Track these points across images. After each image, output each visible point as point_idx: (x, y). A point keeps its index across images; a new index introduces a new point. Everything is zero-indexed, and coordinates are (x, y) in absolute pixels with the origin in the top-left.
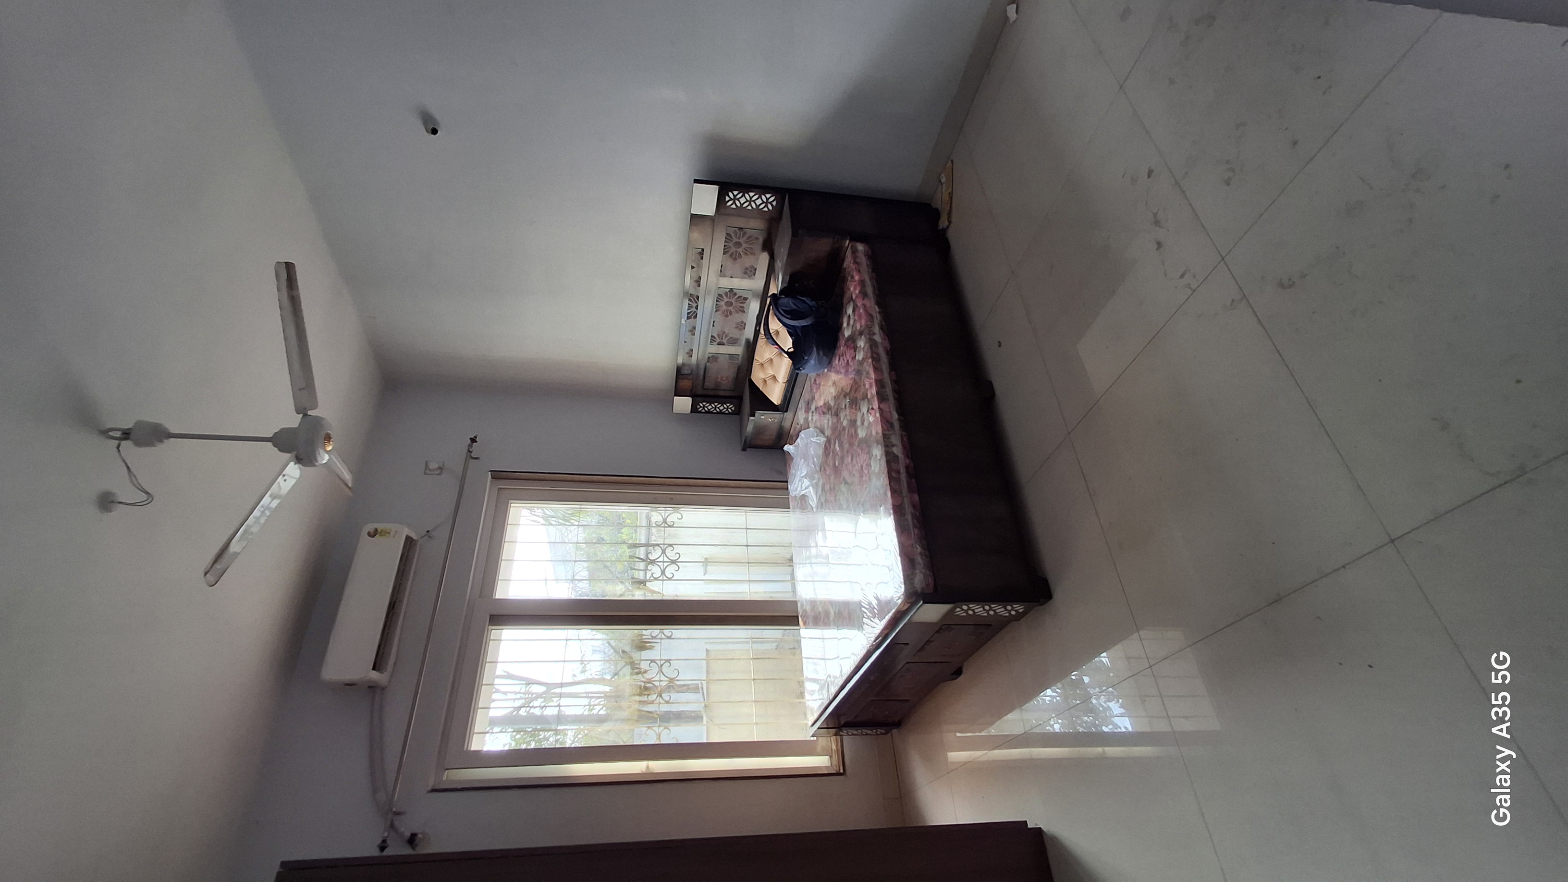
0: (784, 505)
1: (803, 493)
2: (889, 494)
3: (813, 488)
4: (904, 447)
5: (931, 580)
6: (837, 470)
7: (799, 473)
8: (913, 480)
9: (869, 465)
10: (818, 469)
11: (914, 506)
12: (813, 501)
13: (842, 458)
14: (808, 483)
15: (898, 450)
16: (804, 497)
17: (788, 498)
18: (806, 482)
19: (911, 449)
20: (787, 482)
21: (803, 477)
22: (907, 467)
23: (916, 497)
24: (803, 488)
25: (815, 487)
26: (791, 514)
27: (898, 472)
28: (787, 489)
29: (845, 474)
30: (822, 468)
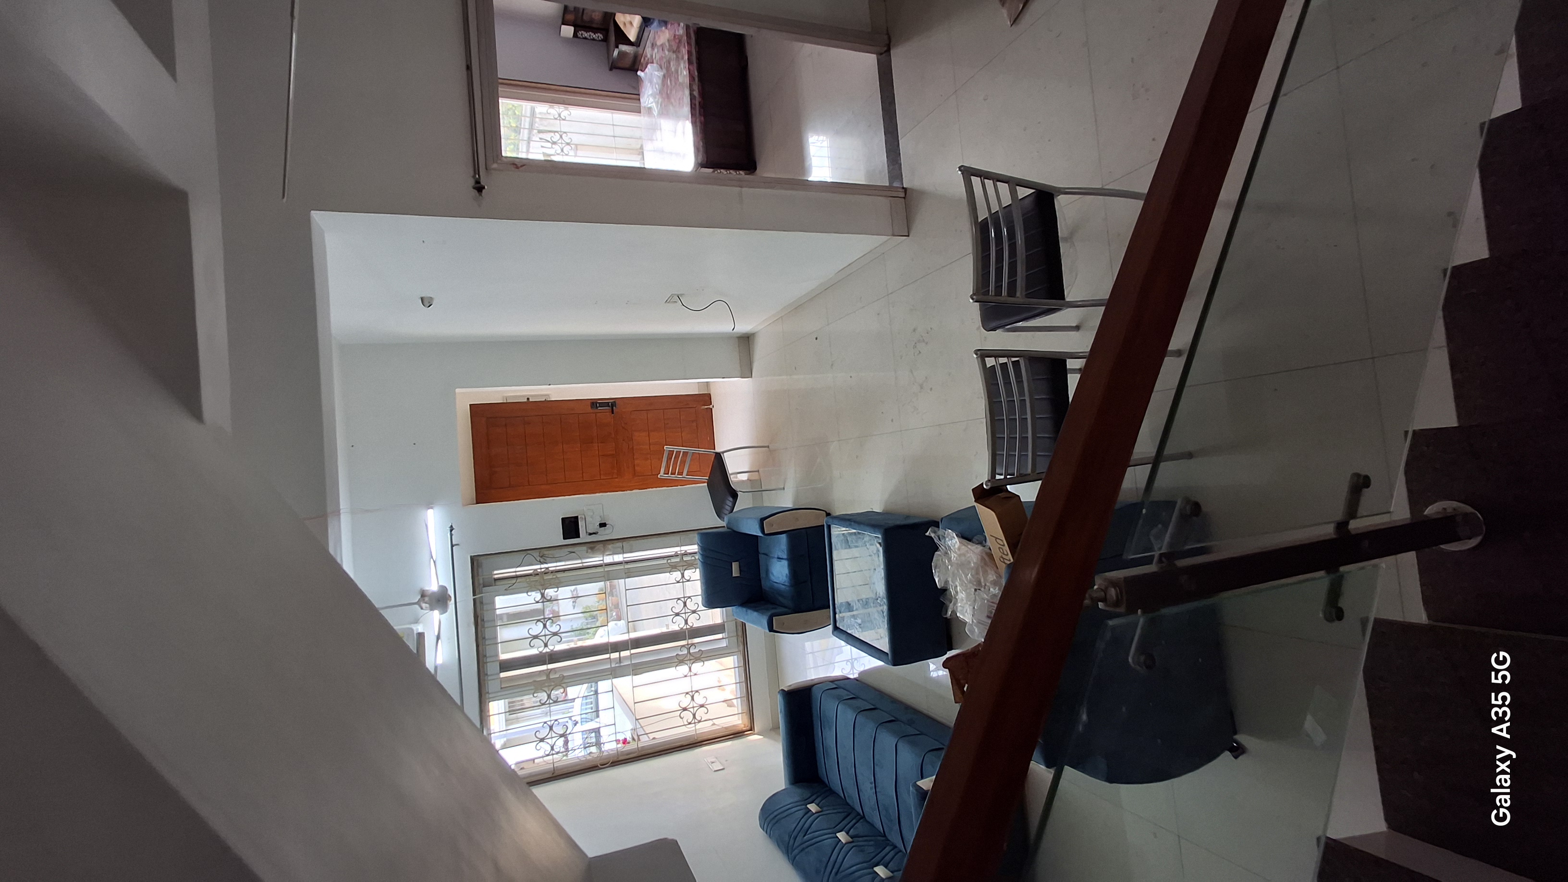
0: (638, 111)
1: (649, 106)
2: (690, 116)
3: (655, 103)
4: (699, 92)
5: (706, 160)
6: (668, 97)
7: (647, 92)
8: (702, 110)
9: (683, 98)
10: (658, 92)
11: (701, 123)
12: (655, 113)
13: (671, 90)
14: (652, 100)
15: (696, 93)
16: (650, 109)
17: (640, 107)
18: (651, 100)
19: (702, 94)
20: (639, 95)
21: (649, 95)
22: (700, 103)
23: (702, 118)
24: (650, 102)
25: (657, 103)
26: (642, 117)
27: (695, 105)
28: (639, 100)
29: (673, 100)
30: (661, 92)
